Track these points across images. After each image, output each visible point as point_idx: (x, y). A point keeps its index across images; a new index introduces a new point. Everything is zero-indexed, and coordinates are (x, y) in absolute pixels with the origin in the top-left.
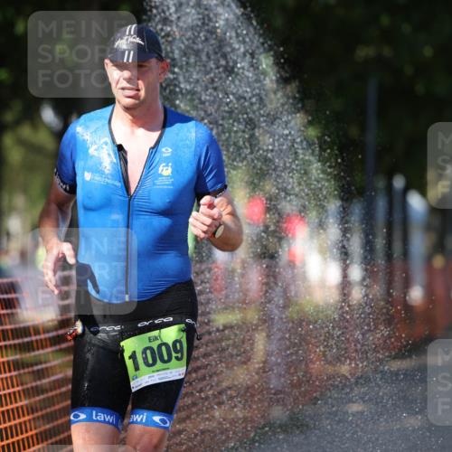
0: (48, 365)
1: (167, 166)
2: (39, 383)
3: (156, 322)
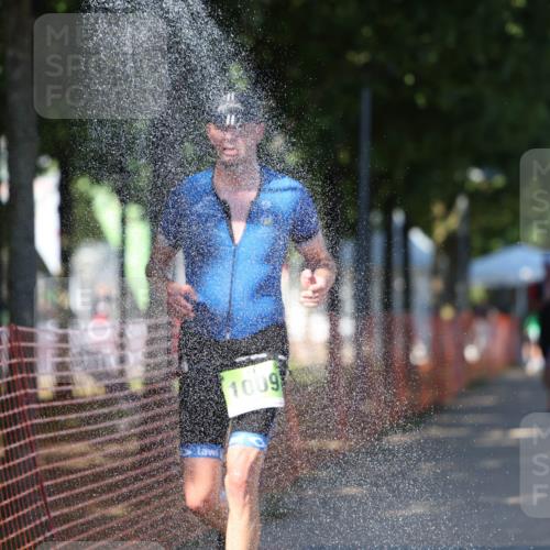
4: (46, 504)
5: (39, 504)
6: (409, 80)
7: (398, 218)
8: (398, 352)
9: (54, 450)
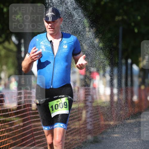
0: (14, 121)
1: (66, 45)
2: (11, 127)
3: (59, 96)
4: (34, 138)
5: (32, 138)
6: (133, 24)
7: (129, 61)
8: (129, 97)
9: (36, 124)
